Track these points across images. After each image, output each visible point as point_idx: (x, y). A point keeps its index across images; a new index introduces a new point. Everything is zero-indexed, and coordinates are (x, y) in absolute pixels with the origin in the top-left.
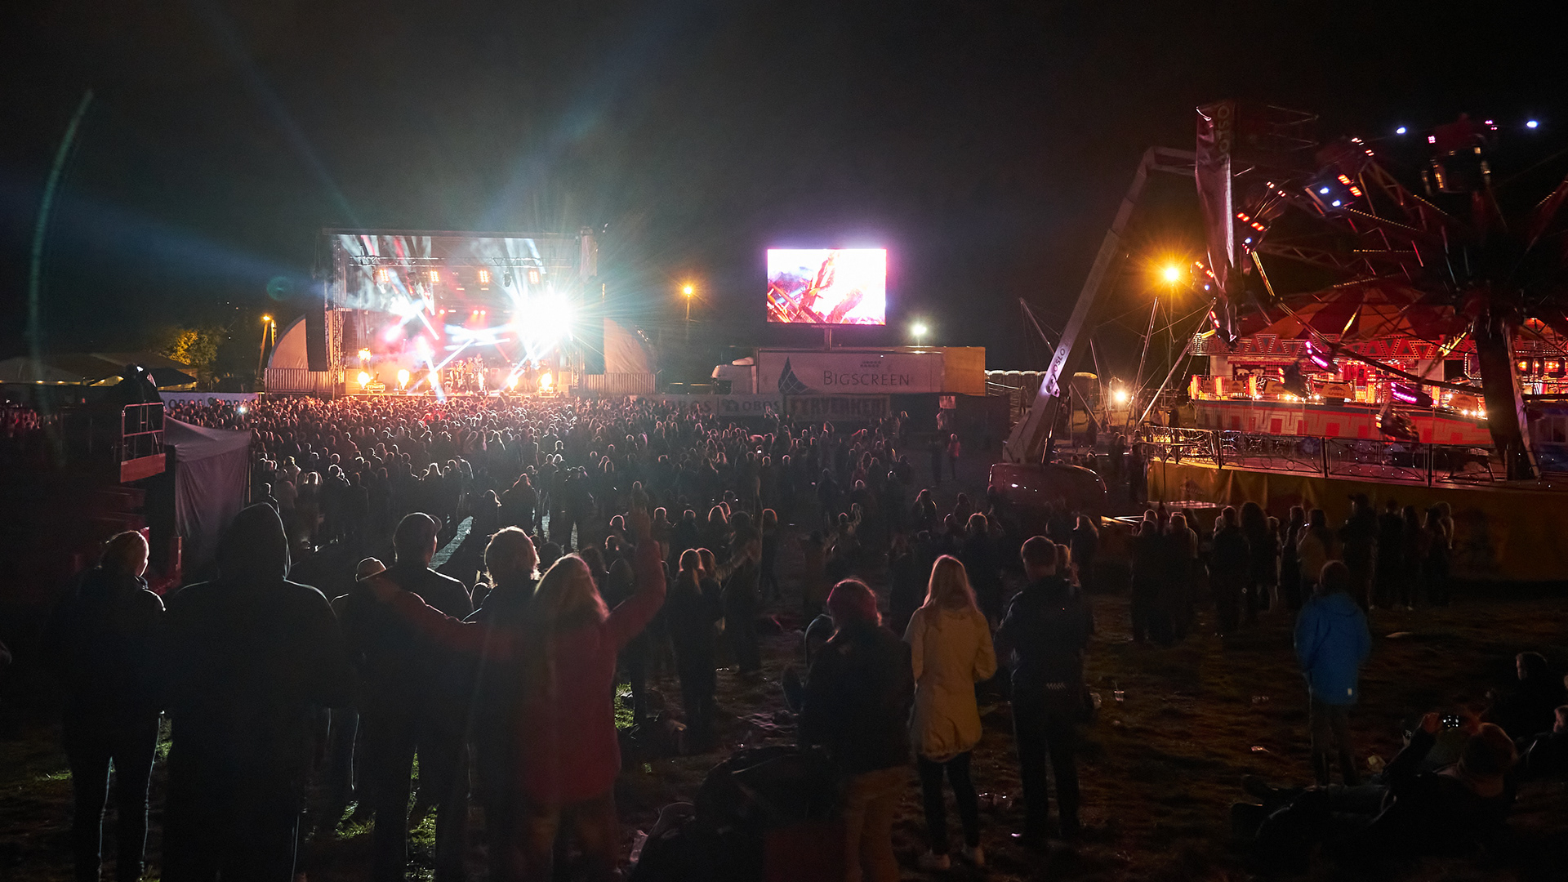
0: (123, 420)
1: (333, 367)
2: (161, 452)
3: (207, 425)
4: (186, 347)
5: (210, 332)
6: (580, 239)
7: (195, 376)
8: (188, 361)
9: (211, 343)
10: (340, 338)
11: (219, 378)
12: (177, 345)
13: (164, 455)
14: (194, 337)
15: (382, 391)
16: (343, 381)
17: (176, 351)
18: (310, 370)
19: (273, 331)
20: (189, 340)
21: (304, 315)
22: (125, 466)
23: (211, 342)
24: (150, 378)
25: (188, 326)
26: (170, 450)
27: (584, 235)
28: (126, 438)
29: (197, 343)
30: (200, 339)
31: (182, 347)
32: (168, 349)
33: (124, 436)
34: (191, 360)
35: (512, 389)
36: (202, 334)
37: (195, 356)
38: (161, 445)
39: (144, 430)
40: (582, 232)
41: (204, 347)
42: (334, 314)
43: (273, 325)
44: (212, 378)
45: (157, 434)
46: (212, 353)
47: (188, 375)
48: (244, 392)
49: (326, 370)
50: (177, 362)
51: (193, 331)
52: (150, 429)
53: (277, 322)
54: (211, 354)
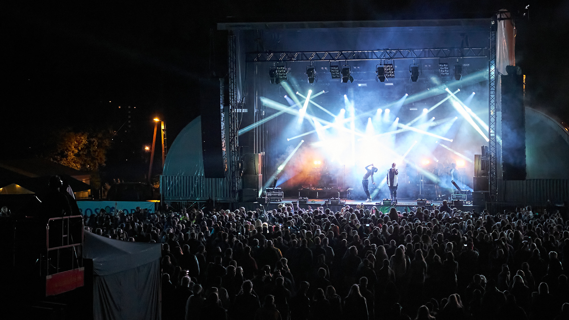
0: (48, 233)
2: (81, 267)
4: (76, 151)
5: (100, 135)
6: (496, 24)
7: (88, 183)
8: (79, 166)
11: (110, 185)
12: (67, 150)
13: (83, 269)
14: (84, 141)
15: (281, 198)
17: (66, 156)
18: (206, 176)
19: (163, 133)
20: (79, 143)
21: (200, 117)
22: (50, 280)
23: (100, 146)
24: (69, 190)
26: (89, 264)
27: (501, 19)
28: (50, 251)
29: (87, 147)
30: (90, 143)
31: (73, 152)
33: (48, 249)
34: (81, 165)
36: (92, 138)
37: (85, 161)
38: (80, 258)
39: (65, 244)
40: (498, 16)
41: (95, 152)
42: (230, 116)
43: (163, 127)
44: (103, 185)
45: (76, 247)
46: (102, 157)
47: (81, 182)
48: (140, 201)
49: (223, 176)
50: (68, 167)
51: (83, 134)
52: (70, 243)
53: (166, 124)
54: (101, 159)
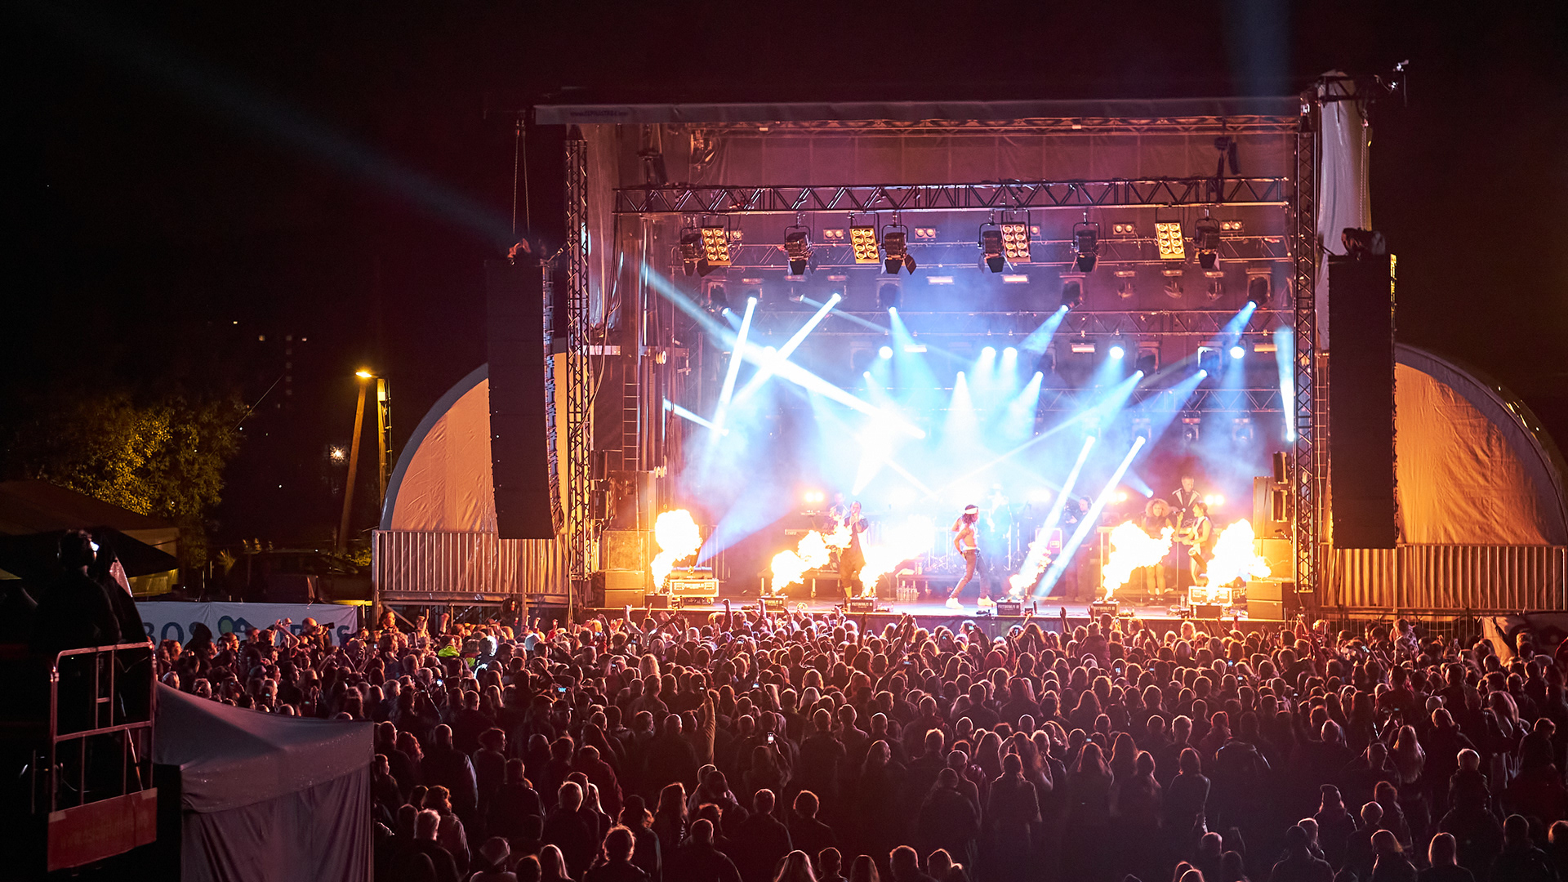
1: (567, 530)
2: (147, 787)
3: (244, 703)
4: (139, 462)
5: (205, 418)
6: (1315, 112)
7: (171, 550)
8: (146, 504)
9: (210, 450)
10: (588, 438)
11: (233, 555)
12: (114, 458)
13: (152, 793)
14: (162, 434)
15: (711, 597)
16: (596, 568)
17: (112, 476)
18: (504, 534)
19: (382, 411)
20: (146, 440)
21: (485, 367)
22: (61, 823)
23: (205, 446)
24: (117, 571)
25: (143, 402)
26: (169, 779)
27: (1328, 99)
28: (60, 744)
29: (169, 450)
30: (177, 436)
31: (130, 463)
32: (89, 471)
33: (56, 738)
34: (152, 500)
35: (1109, 595)
37: (164, 489)
38: (144, 763)
39: (104, 723)
40: (1321, 91)
41: (189, 463)
42: (571, 366)
43: (381, 395)
44: (213, 555)
45: (134, 731)
46: (211, 483)
47: (152, 549)
48: (316, 601)
49: (549, 534)
50: (115, 505)
51: (155, 416)
53: (391, 388)
54: (208, 483)
